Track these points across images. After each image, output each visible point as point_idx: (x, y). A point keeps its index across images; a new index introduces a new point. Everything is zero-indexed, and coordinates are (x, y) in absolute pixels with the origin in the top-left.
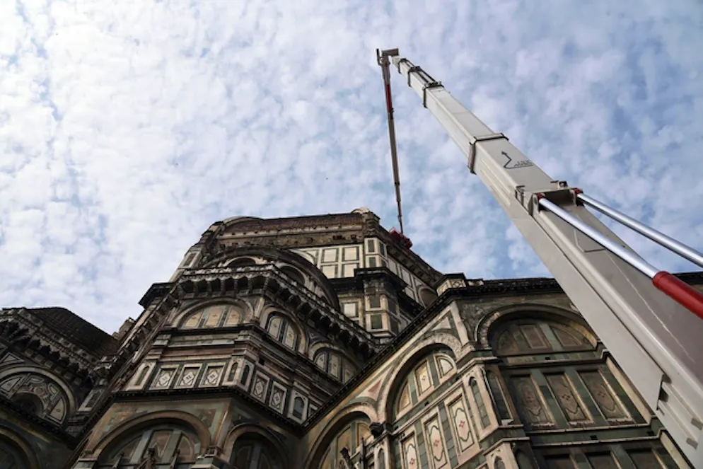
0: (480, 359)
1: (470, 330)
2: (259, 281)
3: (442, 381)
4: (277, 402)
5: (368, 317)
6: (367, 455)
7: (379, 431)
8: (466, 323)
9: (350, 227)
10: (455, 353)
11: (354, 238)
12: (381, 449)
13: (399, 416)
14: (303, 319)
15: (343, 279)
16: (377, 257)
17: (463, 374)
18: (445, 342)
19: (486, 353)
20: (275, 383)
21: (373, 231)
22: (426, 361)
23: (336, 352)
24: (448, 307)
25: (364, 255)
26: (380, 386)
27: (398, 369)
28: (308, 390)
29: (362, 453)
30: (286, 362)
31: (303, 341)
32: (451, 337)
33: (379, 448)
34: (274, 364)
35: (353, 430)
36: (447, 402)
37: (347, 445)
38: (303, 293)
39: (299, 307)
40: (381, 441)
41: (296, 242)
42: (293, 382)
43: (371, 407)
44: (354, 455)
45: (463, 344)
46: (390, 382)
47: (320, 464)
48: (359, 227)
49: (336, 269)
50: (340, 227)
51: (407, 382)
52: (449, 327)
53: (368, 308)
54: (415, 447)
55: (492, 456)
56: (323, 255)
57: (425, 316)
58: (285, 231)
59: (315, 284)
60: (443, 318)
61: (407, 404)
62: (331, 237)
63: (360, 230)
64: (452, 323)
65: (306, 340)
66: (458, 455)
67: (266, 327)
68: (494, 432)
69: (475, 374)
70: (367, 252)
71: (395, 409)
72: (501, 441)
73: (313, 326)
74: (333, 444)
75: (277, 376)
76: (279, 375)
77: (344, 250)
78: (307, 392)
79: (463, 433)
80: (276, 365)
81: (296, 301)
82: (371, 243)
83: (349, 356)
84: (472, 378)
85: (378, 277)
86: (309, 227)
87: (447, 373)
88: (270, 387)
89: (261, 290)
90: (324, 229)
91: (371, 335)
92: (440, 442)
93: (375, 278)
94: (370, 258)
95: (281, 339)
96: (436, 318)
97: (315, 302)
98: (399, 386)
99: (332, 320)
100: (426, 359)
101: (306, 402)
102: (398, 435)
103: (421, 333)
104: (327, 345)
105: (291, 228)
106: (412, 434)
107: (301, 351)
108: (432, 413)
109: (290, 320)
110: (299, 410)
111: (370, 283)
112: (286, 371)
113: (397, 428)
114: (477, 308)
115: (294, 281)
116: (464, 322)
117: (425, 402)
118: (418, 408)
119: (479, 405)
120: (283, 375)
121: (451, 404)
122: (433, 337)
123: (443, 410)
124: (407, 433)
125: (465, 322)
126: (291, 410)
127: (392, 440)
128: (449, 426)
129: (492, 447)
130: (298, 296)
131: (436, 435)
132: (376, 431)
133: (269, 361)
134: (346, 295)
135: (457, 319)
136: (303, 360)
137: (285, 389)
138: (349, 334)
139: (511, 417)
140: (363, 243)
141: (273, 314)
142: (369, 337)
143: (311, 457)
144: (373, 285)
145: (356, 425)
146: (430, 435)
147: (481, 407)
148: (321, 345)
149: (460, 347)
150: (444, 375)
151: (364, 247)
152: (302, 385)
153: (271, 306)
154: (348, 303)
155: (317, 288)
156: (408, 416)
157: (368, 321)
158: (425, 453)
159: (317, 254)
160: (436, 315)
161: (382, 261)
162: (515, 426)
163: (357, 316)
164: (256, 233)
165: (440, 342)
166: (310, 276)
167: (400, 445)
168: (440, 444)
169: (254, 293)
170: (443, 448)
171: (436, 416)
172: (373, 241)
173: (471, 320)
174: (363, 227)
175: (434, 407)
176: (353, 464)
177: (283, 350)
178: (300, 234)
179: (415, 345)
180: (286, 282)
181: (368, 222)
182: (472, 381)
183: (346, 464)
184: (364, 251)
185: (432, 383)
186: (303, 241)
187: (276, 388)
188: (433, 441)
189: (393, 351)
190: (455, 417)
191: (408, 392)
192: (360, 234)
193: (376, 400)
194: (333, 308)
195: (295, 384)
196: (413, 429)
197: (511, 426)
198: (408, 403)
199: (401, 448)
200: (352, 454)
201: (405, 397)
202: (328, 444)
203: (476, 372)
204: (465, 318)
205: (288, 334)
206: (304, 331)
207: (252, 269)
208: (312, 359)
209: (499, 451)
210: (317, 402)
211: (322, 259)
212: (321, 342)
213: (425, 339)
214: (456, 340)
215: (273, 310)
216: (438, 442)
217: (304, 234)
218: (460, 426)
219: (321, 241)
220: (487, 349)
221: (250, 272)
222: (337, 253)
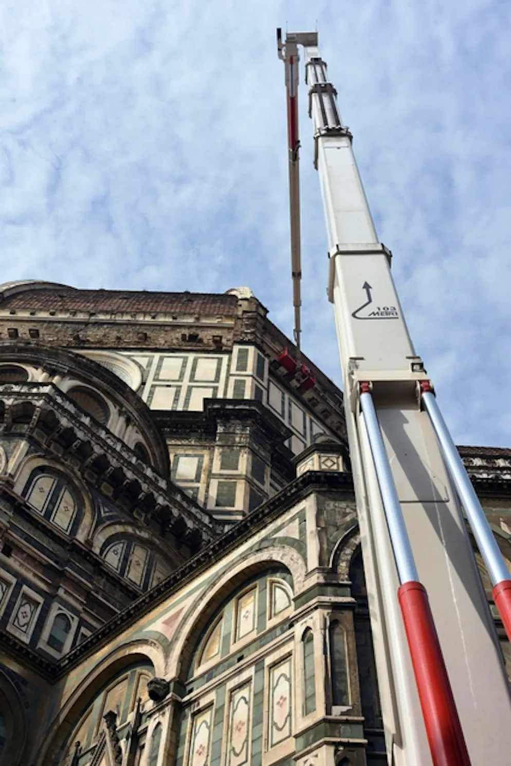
0: (326, 599)
1: (325, 546)
2: (24, 412)
3: (270, 624)
4: (23, 621)
5: (214, 483)
6: (140, 729)
7: (161, 693)
8: (323, 534)
9: (215, 321)
10: (295, 582)
11: (217, 341)
12: (159, 724)
13: (198, 672)
14: (93, 482)
15: (186, 414)
16: (249, 381)
17: (297, 621)
18: (285, 561)
19: (340, 591)
20: (25, 588)
21: (252, 333)
22: (255, 587)
23: (143, 542)
24: (304, 501)
25: (229, 375)
26: (180, 618)
27: (211, 594)
28: (81, 603)
29: (132, 724)
30: (50, 554)
31: (87, 520)
32: (294, 554)
33: (157, 721)
34: (28, 555)
35: (130, 684)
36: (268, 661)
37: (118, 707)
38: (99, 438)
39: (89, 460)
40: (160, 709)
41: (118, 338)
42: (58, 588)
43: (161, 649)
44: (122, 726)
45: (309, 570)
46: (196, 614)
47: (74, 732)
48: (230, 322)
49: (177, 394)
50: (198, 319)
51: (221, 618)
52: (297, 536)
53: (216, 469)
54: (209, 727)
55: (305, 762)
56: (159, 367)
57: (267, 511)
58: (101, 317)
59: (128, 421)
60: (292, 519)
61: (213, 654)
62: (179, 335)
63: (230, 329)
64: (302, 531)
65: (93, 518)
66: (263, 750)
67: (24, 493)
68: (317, 724)
69: (314, 623)
70: (233, 370)
71: (196, 658)
72: (322, 741)
73: (110, 494)
74: (98, 702)
75: (30, 576)
76: (35, 575)
77: (195, 361)
78: (80, 607)
79: (279, 716)
80: (31, 558)
81: (84, 450)
82: (243, 355)
83: (165, 549)
84: (308, 629)
85: (242, 416)
86: (145, 313)
87: (280, 612)
88: (15, 595)
89: (26, 426)
90: (169, 320)
91: (211, 517)
92: (246, 725)
93: (237, 417)
94: (236, 381)
95: (48, 514)
96: (283, 517)
97: (119, 454)
98: (210, 621)
99: (145, 487)
100: (257, 582)
101: (74, 625)
102: (189, 703)
103: (256, 539)
104: (130, 530)
105: (112, 313)
106: (211, 704)
107: (81, 537)
108: (244, 676)
109: (70, 482)
110: (58, 636)
111: (228, 425)
112: (47, 568)
113: (191, 691)
114: (348, 510)
115: (87, 415)
116: (319, 533)
117: (239, 655)
118: (226, 664)
119: (307, 677)
120: (40, 575)
121: (275, 665)
122: (271, 548)
123: (260, 673)
124: (203, 702)
125: (322, 532)
126: (45, 635)
127: (179, 711)
128: (262, 702)
129: (309, 748)
130: (89, 442)
131: (242, 712)
132: (158, 691)
133: (20, 551)
134: (184, 442)
135: (311, 525)
136: (83, 553)
137: (40, 600)
138: (171, 513)
139: (350, 703)
140: (230, 352)
141: (41, 469)
142: (206, 520)
143: (61, 720)
144: (231, 430)
145: (136, 676)
146: (234, 711)
147: (309, 680)
148: (119, 529)
149: (304, 574)
150: (275, 615)
151: (230, 360)
152: (71, 595)
153: (39, 457)
154: (187, 455)
155: (130, 427)
156: (209, 674)
157: (213, 492)
158: (221, 739)
159: (150, 364)
160: (283, 514)
161: (257, 387)
162: (350, 718)
163: (198, 479)
164: (52, 314)
165: (279, 559)
166: (121, 406)
167: (189, 719)
168: (244, 728)
169: (13, 430)
170: (247, 736)
171: (248, 681)
172: (247, 350)
173: (331, 529)
174: (236, 324)
175: (249, 666)
176: (118, 740)
177: (49, 533)
178: (128, 324)
179: (244, 557)
180: (72, 417)
181: (245, 316)
182: (308, 634)
183: (108, 738)
184: (229, 366)
185: (256, 627)
186: (130, 337)
187: (25, 596)
188: (236, 722)
189: (210, 561)
190: (274, 688)
191: (220, 635)
192: (230, 337)
193: (170, 640)
194: (150, 466)
195: (61, 592)
196: (212, 696)
197: (344, 718)
198: (216, 652)
199: (189, 726)
200: (121, 724)
201: (214, 641)
202: (92, 700)
203: (316, 620)
204: (323, 525)
205: (62, 506)
206: (93, 502)
207: (16, 389)
208: (97, 551)
209: (316, 756)
210: (94, 624)
211: (157, 374)
212: (120, 523)
213: (259, 550)
214: (301, 562)
215: (42, 462)
216: (243, 724)
217: (135, 325)
218: (278, 703)
219: (161, 341)
220: (346, 582)
221: (10, 394)
222: (184, 366)
